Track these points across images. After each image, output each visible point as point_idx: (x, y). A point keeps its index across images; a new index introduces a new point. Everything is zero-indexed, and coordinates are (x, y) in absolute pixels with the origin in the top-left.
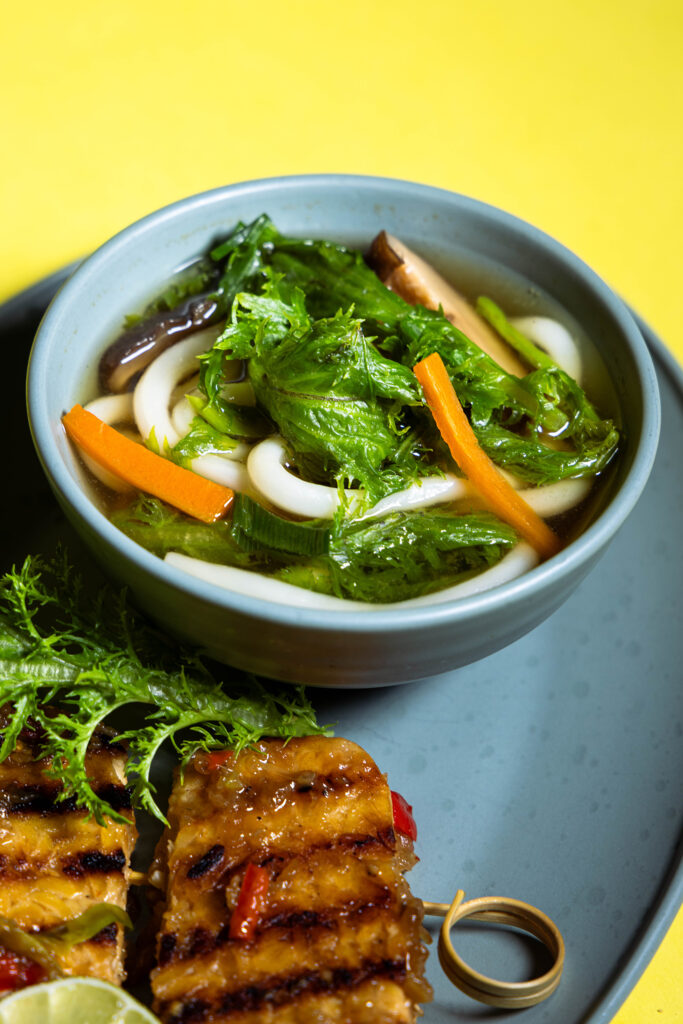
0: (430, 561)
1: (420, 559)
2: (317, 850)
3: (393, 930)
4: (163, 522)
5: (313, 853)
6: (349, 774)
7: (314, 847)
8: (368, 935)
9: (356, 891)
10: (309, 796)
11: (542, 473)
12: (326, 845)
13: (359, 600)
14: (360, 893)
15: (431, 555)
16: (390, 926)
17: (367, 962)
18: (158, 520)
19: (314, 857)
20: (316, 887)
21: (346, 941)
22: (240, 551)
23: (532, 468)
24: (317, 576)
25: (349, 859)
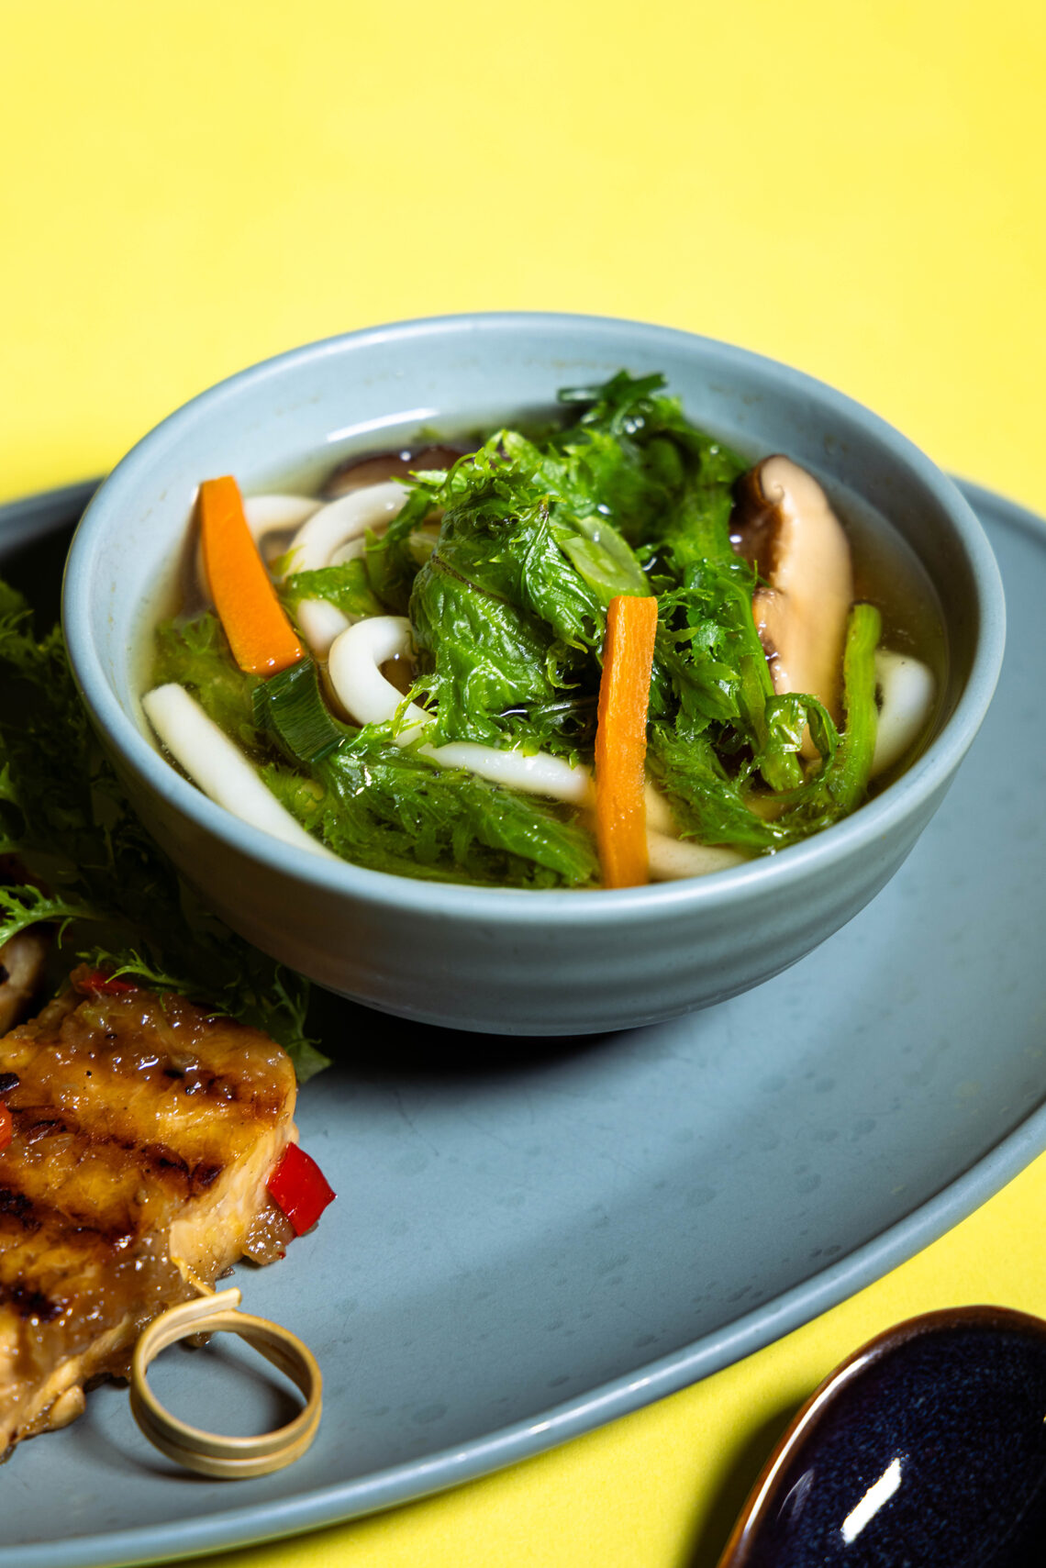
0: (455, 846)
1: (445, 837)
2: (112, 1143)
3: (91, 1272)
4: (205, 650)
5: (106, 1143)
6: (242, 1089)
7: (114, 1138)
8: (56, 1259)
9: (101, 1207)
10: (171, 1083)
11: (699, 823)
12: (128, 1145)
13: (329, 845)
14: (102, 1212)
15: (461, 841)
16: (91, 1264)
17: (21, 1284)
18: (201, 645)
19: (100, 1149)
20: (69, 1178)
21: (29, 1250)
22: (250, 722)
23: (694, 811)
24: (304, 792)
25: (134, 1172)
